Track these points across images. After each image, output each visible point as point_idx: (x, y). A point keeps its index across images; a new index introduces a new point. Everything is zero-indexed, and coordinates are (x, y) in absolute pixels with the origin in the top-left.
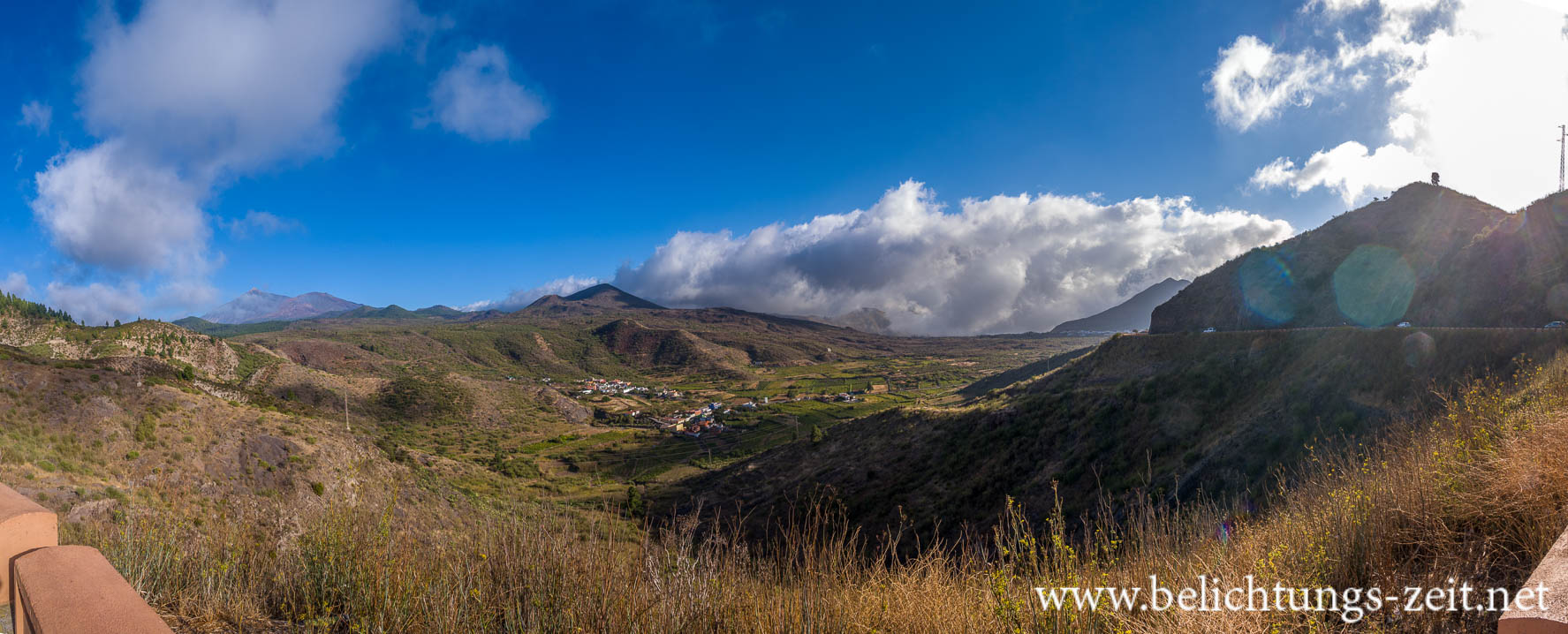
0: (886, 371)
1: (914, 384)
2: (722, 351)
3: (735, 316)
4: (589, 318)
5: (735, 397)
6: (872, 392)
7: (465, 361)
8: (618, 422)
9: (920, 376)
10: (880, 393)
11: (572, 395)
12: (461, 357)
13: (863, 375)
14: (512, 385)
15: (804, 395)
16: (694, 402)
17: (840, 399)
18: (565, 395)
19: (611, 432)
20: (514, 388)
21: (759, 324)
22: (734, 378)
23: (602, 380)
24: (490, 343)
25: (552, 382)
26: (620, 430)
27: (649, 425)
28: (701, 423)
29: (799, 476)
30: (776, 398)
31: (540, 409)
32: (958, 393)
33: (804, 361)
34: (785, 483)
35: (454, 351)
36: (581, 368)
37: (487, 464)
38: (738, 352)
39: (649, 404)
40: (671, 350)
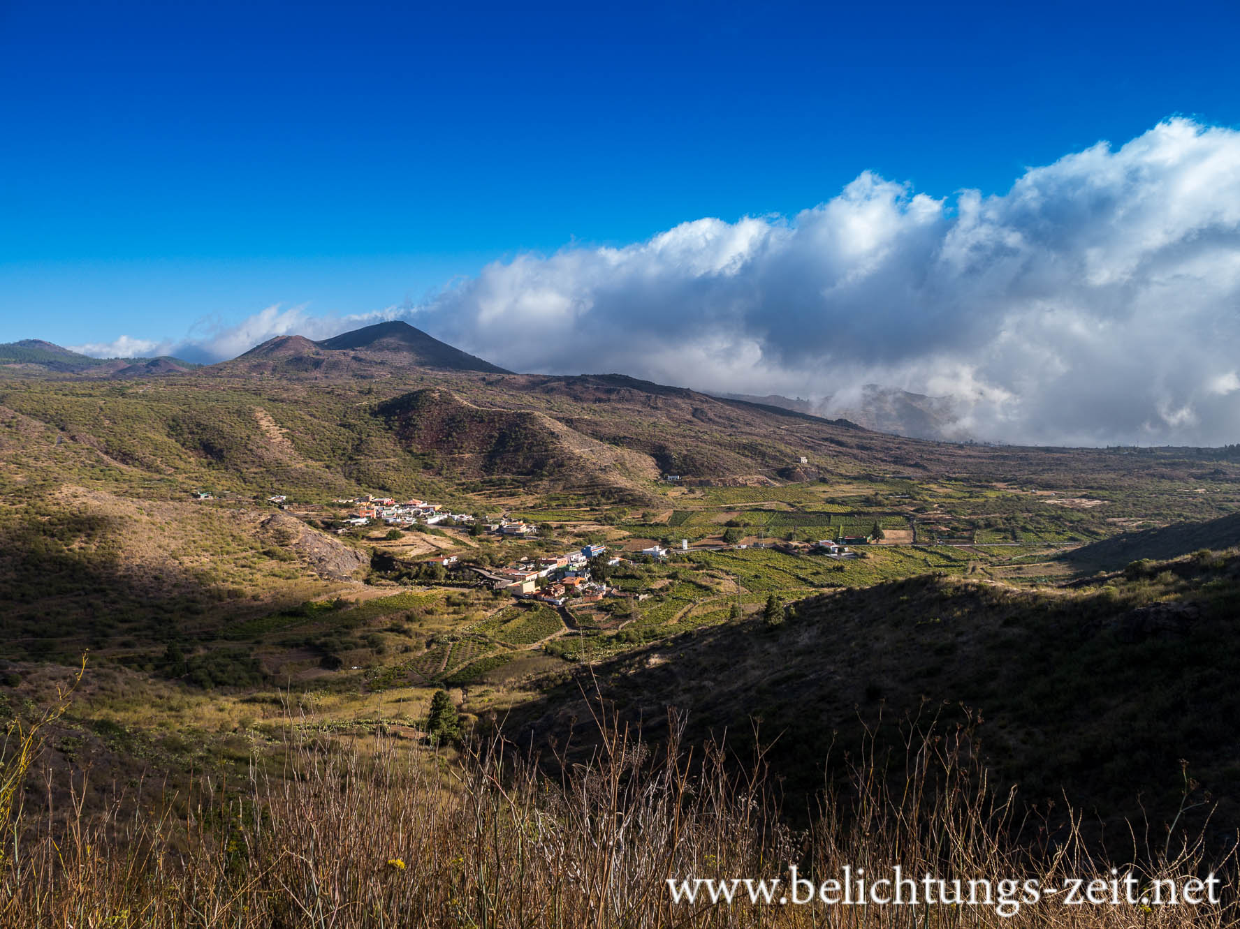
0: (911, 504)
1: (966, 534)
2: (608, 454)
3: (635, 391)
4: (365, 385)
5: (630, 537)
6: (882, 542)
7: (100, 461)
8: (416, 576)
9: (980, 519)
10: (897, 546)
11: (329, 526)
12: (90, 452)
13: (866, 510)
14: (207, 509)
15: (754, 540)
16: (555, 543)
17: (820, 551)
18: (316, 526)
19: (403, 594)
20: (210, 516)
21: (677, 407)
22: (628, 503)
23: (387, 500)
24: (158, 425)
25: (289, 502)
26: (420, 592)
27: (474, 583)
28: (567, 580)
29: (740, 683)
30: (703, 541)
31: (265, 553)
32: (1059, 558)
33: (756, 477)
34: (715, 692)
35: (73, 438)
36: (348, 476)
37: (149, 666)
38: (637, 455)
39: (474, 545)
40: (517, 449)
